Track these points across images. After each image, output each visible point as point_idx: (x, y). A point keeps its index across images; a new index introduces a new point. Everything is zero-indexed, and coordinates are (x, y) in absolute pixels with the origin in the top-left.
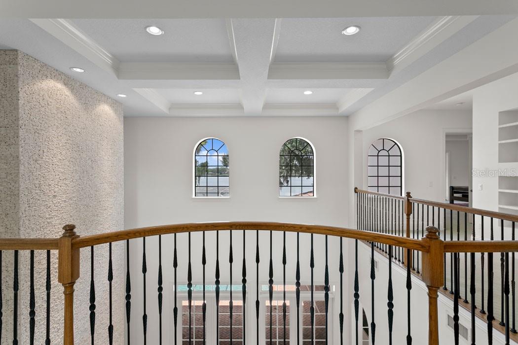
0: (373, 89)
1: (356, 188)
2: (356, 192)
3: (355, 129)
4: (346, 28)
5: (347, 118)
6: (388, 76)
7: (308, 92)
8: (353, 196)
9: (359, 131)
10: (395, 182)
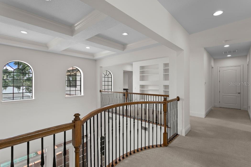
0: (115, 53)
1: (100, 90)
2: (100, 92)
3: (101, 66)
4: (123, 33)
5: (95, 60)
6: (123, 50)
7: (88, 48)
8: (99, 93)
9: (101, 67)
10: (110, 87)
